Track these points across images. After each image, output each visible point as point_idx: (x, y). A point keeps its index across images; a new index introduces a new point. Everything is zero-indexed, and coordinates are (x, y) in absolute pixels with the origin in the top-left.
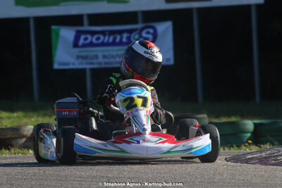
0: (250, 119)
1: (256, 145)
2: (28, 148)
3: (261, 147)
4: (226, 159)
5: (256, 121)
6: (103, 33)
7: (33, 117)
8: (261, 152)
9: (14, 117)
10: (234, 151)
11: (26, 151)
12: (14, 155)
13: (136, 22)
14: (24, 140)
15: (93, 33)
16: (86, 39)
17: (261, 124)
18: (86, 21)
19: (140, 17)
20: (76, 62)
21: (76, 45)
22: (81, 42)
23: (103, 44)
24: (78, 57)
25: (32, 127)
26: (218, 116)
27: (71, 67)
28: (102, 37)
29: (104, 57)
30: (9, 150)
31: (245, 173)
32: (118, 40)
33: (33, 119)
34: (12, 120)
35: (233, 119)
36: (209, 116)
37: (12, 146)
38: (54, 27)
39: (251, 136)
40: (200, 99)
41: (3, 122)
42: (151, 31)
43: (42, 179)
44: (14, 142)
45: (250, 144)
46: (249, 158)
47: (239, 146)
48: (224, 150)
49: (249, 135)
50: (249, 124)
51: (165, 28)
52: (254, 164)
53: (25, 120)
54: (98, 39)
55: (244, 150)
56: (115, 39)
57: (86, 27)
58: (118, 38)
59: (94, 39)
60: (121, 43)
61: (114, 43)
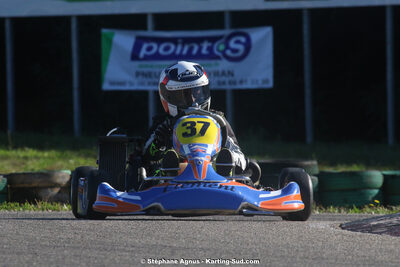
0: (379, 169)
1: (385, 207)
2: (63, 202)
3: (392, 209)
4: (340, 226)
5: (386, 173)
6: (174, 41)
7: (70, 158)
8: (391, 217)
9: (44, 158)
10: (354, 215)
11: (58, 206)
12: (41, 212)
13: (221, 27)
14: (56, 190)
15: (159, 41)
16: (149, 49)
17: (393, 177)
18: (150, 23)
19: (227, 20)
20: (135, 81)
21: (135, 56)
22: (143, 52)
23: (173, 57)
24: (138, 74)
25: (69, 172)
26: (333, 164)
27: (127, 87)
28: (173, 47)
30: (35, 204)
31: (368, 246)
32: (195, 51)
33: (72, 161)
34: (42, 161)
35: (355, 168)
36: (319, 163)
37: (40, 199)
38: (105, 31)
39: (379, 193)
40: (309, 138)
41: (29, 163)
42: (243, 39)
43: (78, 248)
44: (42, 193)
45: (376, 205)
46: (374, 226)
47: (360, 208)
48: (340, 212)
49: (376, 191)
50: (377, 177)
51: (262, 37)
52: (380, 233)
53: (60, 163)
54: (167, 49)
55: (368, 213)
56: (191, 49)
57: (151, 32)
58: (195, 49)
59: (161, 49)
60: (200, 56)
61: (189, 56)
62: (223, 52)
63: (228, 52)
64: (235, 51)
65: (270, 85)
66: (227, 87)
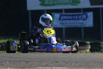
6: (69, 15)
15: (66, 15)
18: (63, 11)
19: (82, 10)
20: (60, 25)
21: (60, 19)
23: (69, 19)
27: (58, 27)
28: (69, 17)
29: (70, 23)
38: (53, 13)
42: (86, 15)
51: (90, 14)
54: (67, 17)
56: (73, 17)
57: (64, 13)
58: (74, 17)
59: (66, 17)
60: (75, 19)
61: (73, 19)
62: (81, 18)
63: (82, 18)
64: (84, 18)
65: (92, 26)
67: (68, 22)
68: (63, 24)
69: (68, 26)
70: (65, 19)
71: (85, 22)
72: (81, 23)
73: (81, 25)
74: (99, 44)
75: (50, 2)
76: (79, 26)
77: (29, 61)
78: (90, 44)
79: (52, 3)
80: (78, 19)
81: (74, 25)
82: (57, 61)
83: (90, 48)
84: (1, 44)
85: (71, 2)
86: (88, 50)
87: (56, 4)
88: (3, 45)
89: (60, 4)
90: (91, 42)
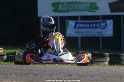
6: (86, 23)
15: (82, 23)
16: (79, 25)
18: (79, 18)
19: (100, 18)
20: (75, 34)
21: (75, 27)
22: (77, 26)
23: (86, 28)
27: (73, 36)
29: (86, 32)
38: (67, 21)
42: (105, 23)
51: (110, 22)
54: (84, 25)
56: (90, 26)
57: (79, 21)
58: (92, 25)
59: (82, 26)
60: (93, 27)
61: (90, 27)
62: (99, 27)
63: (101, 27)
64: (102, 26)
65: (112, 35)
66: (100, 36)
67: (84, 30)
68: (78, 32)
69: (84, 35)
70: (81, 28)
71: (103, 31)
72: (99, 32)
73: (99, 35)
74: (119, 56)
75: (65, 8)
76: (97, 35)
77: (38, 74)
78: (109, 56)
79: (66, 9)
80: (96, 27)
81: (91, 34)
82: (71, 75)
83: (108, 60)
84: (7, 54)
85: (88, 8)
86: (107, 63)
87: (71, 10)
88: (9, 55)
89: (76, 10)
90: (110, 54)
